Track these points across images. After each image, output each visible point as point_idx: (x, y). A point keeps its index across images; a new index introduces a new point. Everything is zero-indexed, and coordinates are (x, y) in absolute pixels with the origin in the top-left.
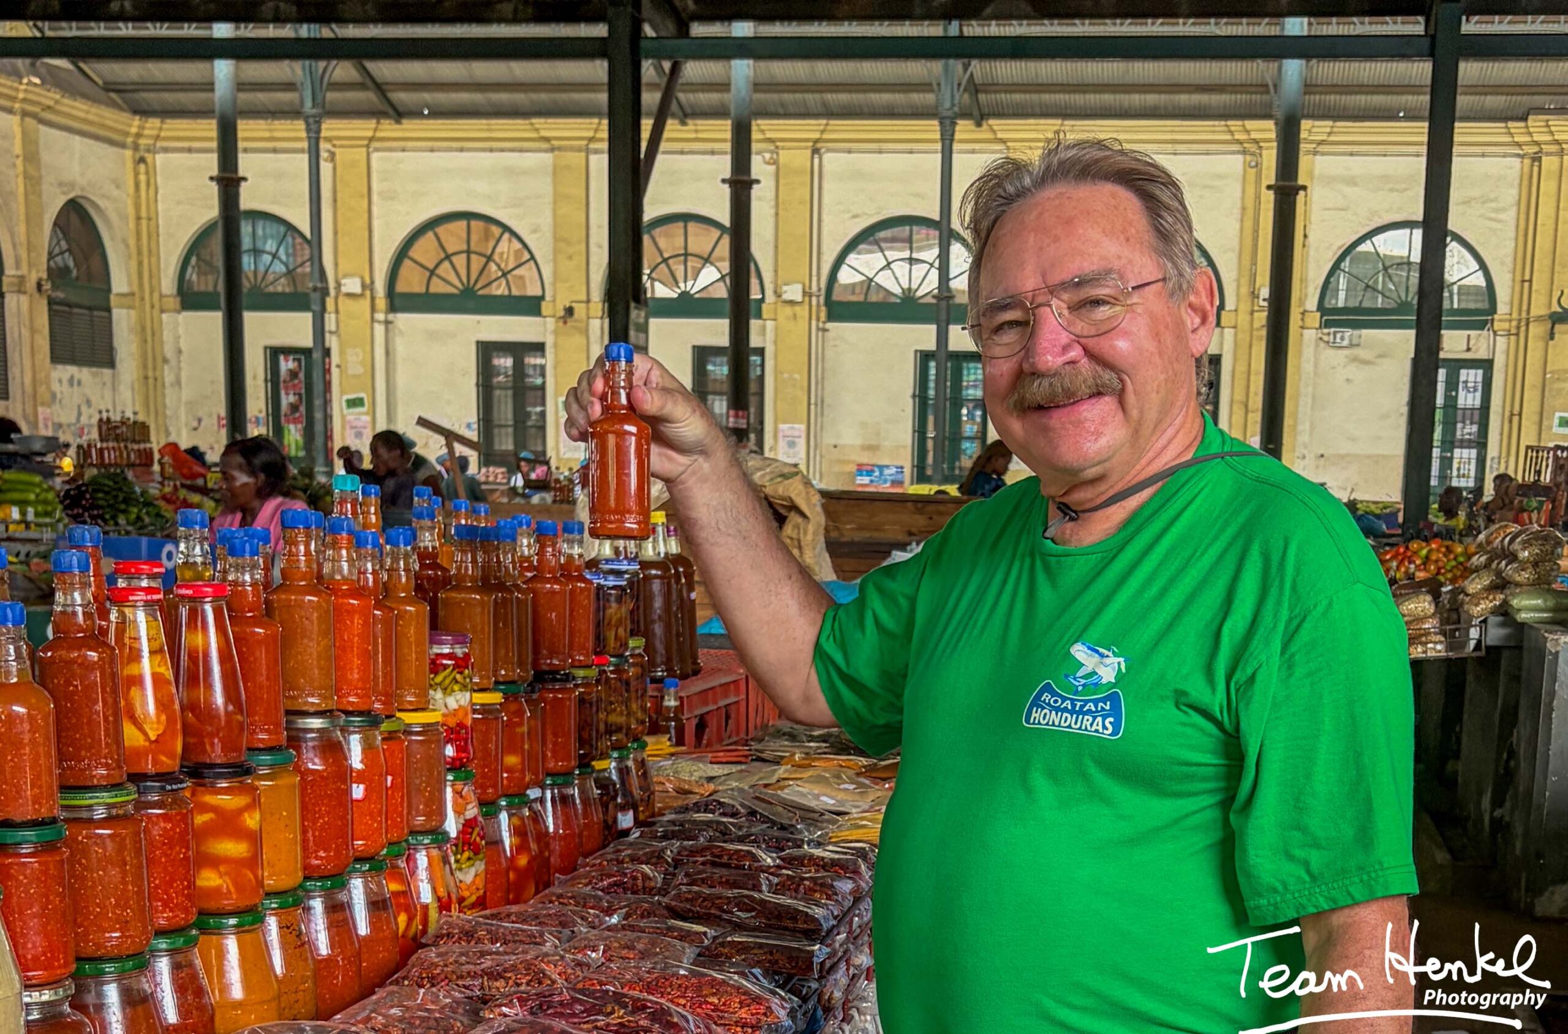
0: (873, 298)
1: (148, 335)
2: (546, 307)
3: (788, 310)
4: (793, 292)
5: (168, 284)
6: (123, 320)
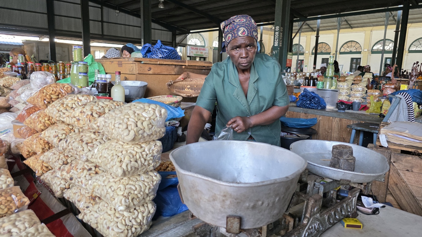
0: (379, 50)
3: (365, 52)
4: (366, 50)
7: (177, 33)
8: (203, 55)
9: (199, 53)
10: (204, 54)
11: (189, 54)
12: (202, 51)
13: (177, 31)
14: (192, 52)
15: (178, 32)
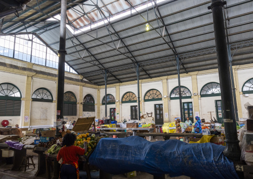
1: (99, 108)
4: (165, 97)
5: (101, 102)
6: (96, 107)
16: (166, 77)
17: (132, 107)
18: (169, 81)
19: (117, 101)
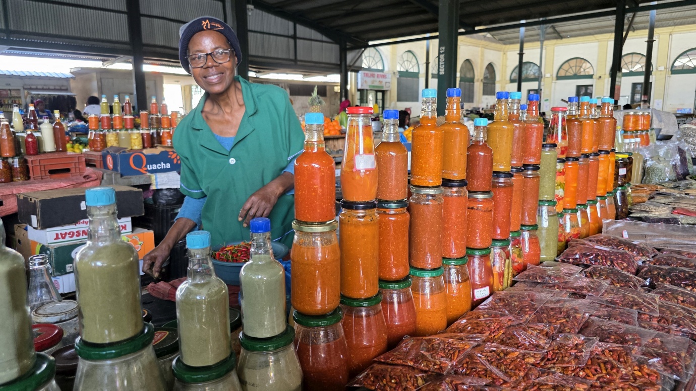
0: (685, 68)
1: (503, 89)
2: (594, 77)
3: (660, 73)
4: (662, 68)
5: (508, 78)
6: (498, 86)
7: (348, 47)
8: (382, 87)
9: (377, 84)
10: (383, 84)
11: (362, 85)
12: (381, 79)
13: (348, 43)
14: (366, 81)
15: (349, 45)
16: (669, 29)
17: (579, 88)
18: (674, 36)
19: (548, 75)
